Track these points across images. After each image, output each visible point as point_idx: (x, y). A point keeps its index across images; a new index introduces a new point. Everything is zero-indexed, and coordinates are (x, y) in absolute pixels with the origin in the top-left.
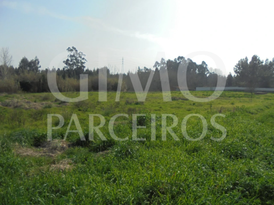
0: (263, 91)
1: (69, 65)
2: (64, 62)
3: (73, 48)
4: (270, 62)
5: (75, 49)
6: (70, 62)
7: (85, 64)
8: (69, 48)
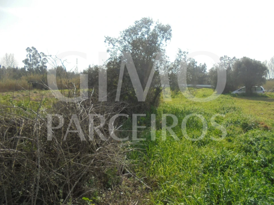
0: (200, 87)
1: (29, 64)
2: (23, 61)
3: (33, 48)
4: (203, 65)
5: (35, 49)
6: (29, 62)
7: (46, 64)
8: (28, 48)
